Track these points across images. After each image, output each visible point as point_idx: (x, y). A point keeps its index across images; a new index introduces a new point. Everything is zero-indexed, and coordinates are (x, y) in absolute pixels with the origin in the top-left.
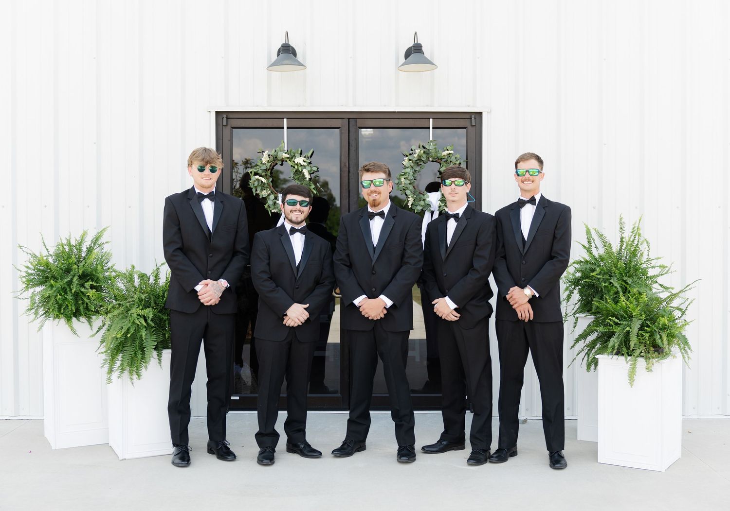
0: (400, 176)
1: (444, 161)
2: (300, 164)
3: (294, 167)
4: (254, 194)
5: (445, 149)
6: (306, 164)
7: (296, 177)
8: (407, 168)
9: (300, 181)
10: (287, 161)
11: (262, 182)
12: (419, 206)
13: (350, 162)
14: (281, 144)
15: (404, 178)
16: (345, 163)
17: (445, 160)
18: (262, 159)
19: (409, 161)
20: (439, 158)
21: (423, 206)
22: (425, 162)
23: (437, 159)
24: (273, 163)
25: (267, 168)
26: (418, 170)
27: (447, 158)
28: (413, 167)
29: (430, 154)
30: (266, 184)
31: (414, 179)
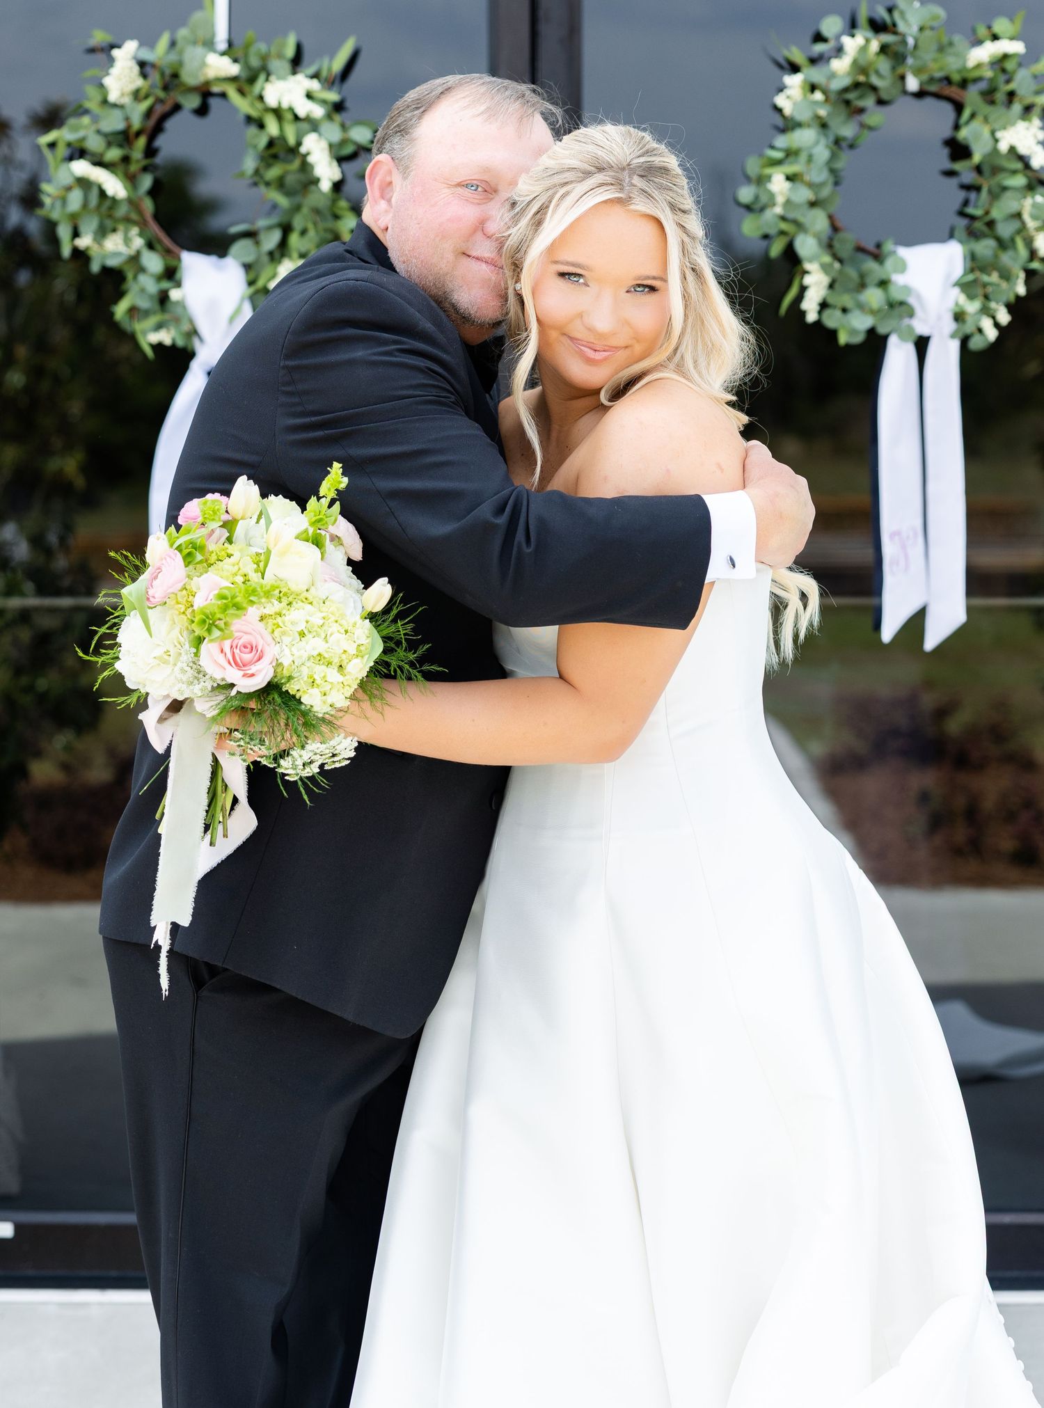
0: (764, 166)
1: (980, 94)
2: (291, 109)
3: (261, 126)
4: (66, 251)
5: (982, 31)
6: (318, 111)
7: (273, 173)
8: (800, 126)
9: (289, 193)
10: (223, 95)
11: (102, 193)
12: (855, 313)
14: (201, 9)
15: (789, 178)
17: (983, 86)
18: (107, 81)
19: (809, 95)
20: (956, 77)
21: (879, 311)
22: (884, 96)
23: (945, 82)
24: (159, 101)
25: (129, 127)
26: (856, 138)
27: (991, 80)
28: (832, 124)
29: (910, 61)
30: (121, 201)
31: (831, 181)
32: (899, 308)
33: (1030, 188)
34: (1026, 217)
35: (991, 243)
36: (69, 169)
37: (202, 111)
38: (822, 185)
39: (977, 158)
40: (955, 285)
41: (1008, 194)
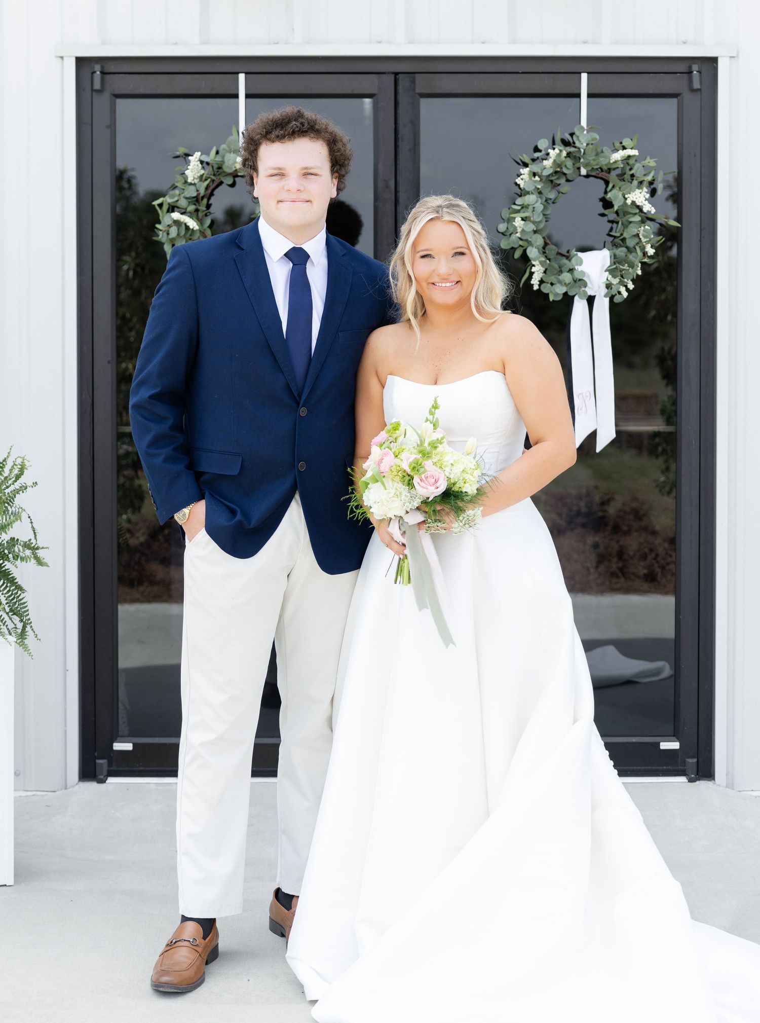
0: (511, 214)
1: (618, 176)
5: (617, 145)
8: (528, 193)
11: (187, 228)
12: (558, 285)
13: (401, 180)
14: (232, 134)
15: (523, 219)
16: (386, 181)
17: (619, 171)
18: (186, 172)
19: (533, 178)
20: (605, 168)
21: (569, 284)
22: (570, 178)
23: (599, 170)
24: (213, 181)
25: (198, 194)
26: (555, 199)
27: (623, 168)
28: (543, 192)
29: (582, 160)
30: (197, 230)
31: (545, 220)
32: (580, 282)
33: (643, 222)
34: (641, 237)
35: (624, 249)
36: (171, 216)
37: (233, 185)
38: (540, 222)
39: (616, 208)
40: (606, 271)
41: (631, 225)
